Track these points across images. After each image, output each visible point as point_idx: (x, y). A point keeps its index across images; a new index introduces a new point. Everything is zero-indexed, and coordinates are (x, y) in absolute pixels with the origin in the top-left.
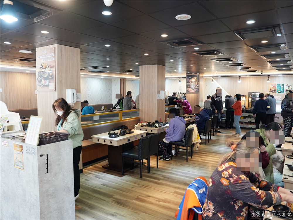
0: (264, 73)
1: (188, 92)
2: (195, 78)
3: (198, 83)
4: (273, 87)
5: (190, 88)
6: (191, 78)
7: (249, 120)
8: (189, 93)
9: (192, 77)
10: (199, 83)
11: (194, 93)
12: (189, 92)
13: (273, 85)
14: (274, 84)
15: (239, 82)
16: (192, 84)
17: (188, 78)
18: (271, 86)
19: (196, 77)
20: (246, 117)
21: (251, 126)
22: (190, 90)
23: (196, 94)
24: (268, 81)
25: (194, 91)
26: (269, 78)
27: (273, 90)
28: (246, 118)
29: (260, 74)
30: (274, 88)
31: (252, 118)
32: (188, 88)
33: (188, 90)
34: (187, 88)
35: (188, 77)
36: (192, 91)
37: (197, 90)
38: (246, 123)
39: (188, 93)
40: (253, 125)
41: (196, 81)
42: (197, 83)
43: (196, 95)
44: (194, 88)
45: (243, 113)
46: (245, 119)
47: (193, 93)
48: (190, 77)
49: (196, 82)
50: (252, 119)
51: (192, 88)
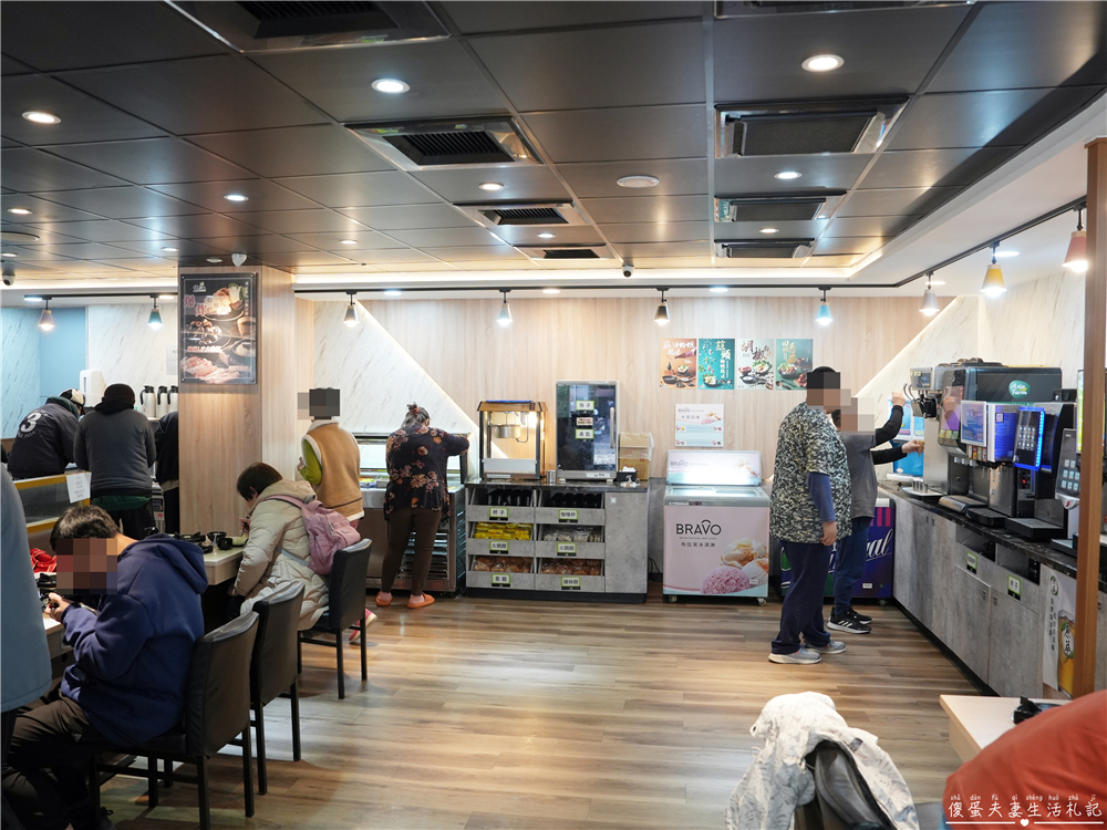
0: (638, 275)
1: (189, 382)
2: (234, 294)
3: (254, 325)
4: (683, 356)
5: (201, 356)
6: (211, 290)
7: (562, 547)
8: (199, 391)
9: (216, 285)
10: (257, 325)
11: (230, 392)
12: (199, 382)
13: (682, 345)
14: (686, 341)
15: (504, 322)
16: (217, 332)
17: (190, 291)
18: (671, 352)
19: (240, 283)
20: (547, 529)
21: (573, 578)
22: (203, 368)
23: (240, 397)
24: (662, 322)
25: (229, 377)
26: (666, 304)
27: (682, 374)
28: (548, 537)
29: (618, 275)
30: (687, 361)
31: (580, 536)
32: (189, 355)
33: (191, 370)
34: (182, 354)
35: (187, 286)
36: (217, 375)
37: (243, 368)
38: (547, 562)
39: (191, 391)
40: (589, 574)
41: (237, 311)
42: (246, 324)
43: (237, 399)
44: (225, 358)
45: (530, 509)
46: (540, 544)
47: (223, 392)
48: (201, 288)
49: (240, 321)
50: (581, 542)
51: (213, 358)
